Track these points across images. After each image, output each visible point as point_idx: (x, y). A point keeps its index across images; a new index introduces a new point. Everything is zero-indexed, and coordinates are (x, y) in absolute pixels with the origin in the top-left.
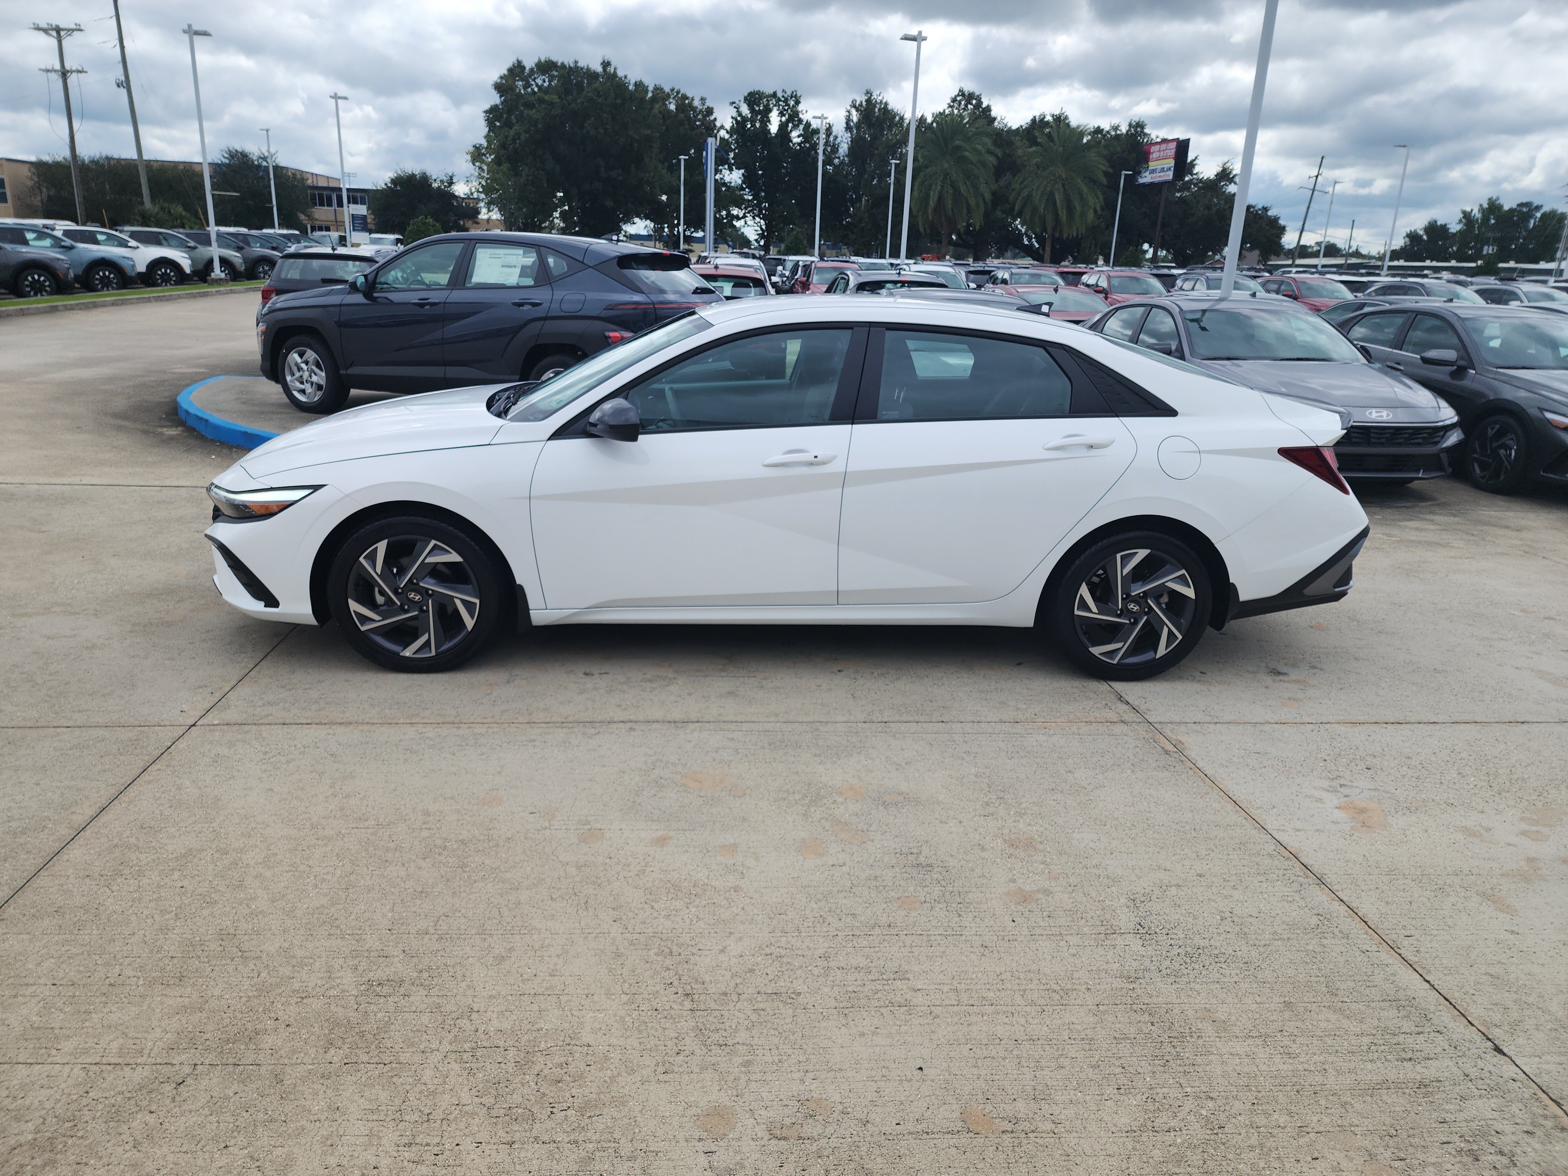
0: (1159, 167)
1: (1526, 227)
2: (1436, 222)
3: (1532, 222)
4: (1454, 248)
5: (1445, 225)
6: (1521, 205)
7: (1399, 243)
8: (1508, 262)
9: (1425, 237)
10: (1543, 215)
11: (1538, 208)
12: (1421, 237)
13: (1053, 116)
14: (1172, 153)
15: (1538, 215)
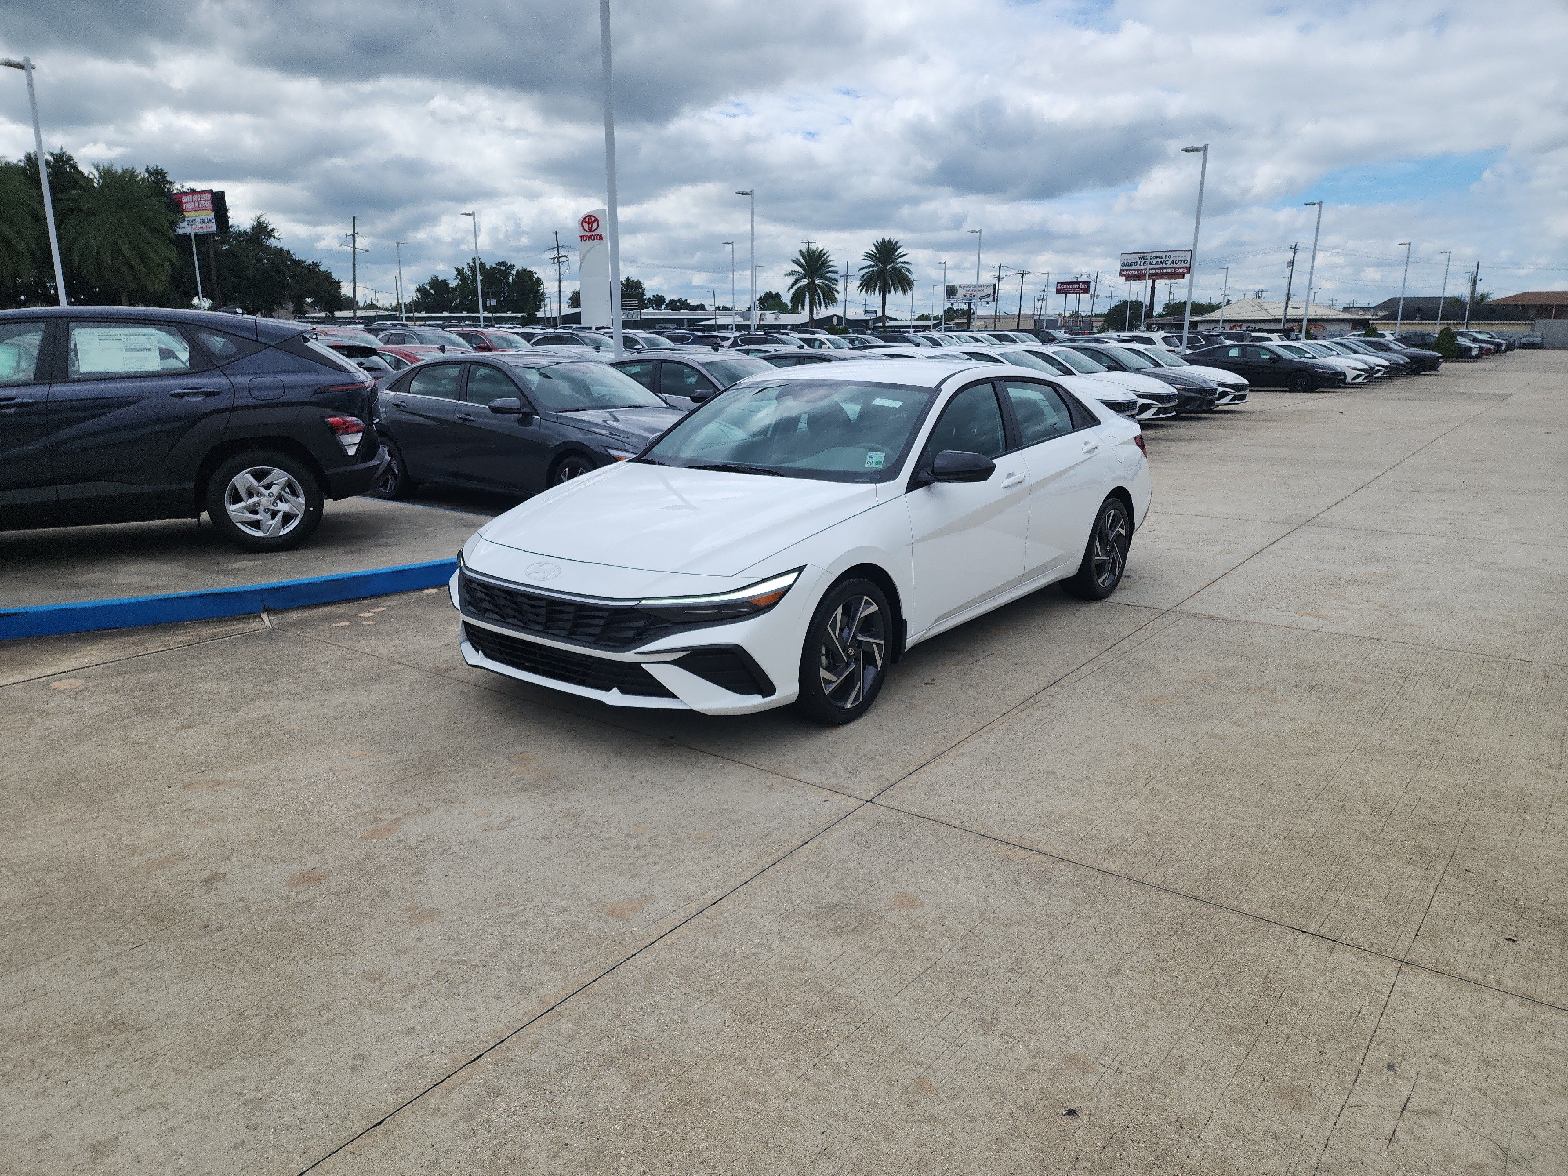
0: (198, 218)
1: (508, 283)
2: (437, 277)
3: (511, 278)
4: (458, 301)
5: (445, 280)
6: (499, 264)
7: (410, 295)
8: (506, 312)
9: (432, 291)
10: (518, 271)
11: (512, 267)
12: (429, 291)
13: (52, 155)
14: (209, 204)
15: (514, 272)
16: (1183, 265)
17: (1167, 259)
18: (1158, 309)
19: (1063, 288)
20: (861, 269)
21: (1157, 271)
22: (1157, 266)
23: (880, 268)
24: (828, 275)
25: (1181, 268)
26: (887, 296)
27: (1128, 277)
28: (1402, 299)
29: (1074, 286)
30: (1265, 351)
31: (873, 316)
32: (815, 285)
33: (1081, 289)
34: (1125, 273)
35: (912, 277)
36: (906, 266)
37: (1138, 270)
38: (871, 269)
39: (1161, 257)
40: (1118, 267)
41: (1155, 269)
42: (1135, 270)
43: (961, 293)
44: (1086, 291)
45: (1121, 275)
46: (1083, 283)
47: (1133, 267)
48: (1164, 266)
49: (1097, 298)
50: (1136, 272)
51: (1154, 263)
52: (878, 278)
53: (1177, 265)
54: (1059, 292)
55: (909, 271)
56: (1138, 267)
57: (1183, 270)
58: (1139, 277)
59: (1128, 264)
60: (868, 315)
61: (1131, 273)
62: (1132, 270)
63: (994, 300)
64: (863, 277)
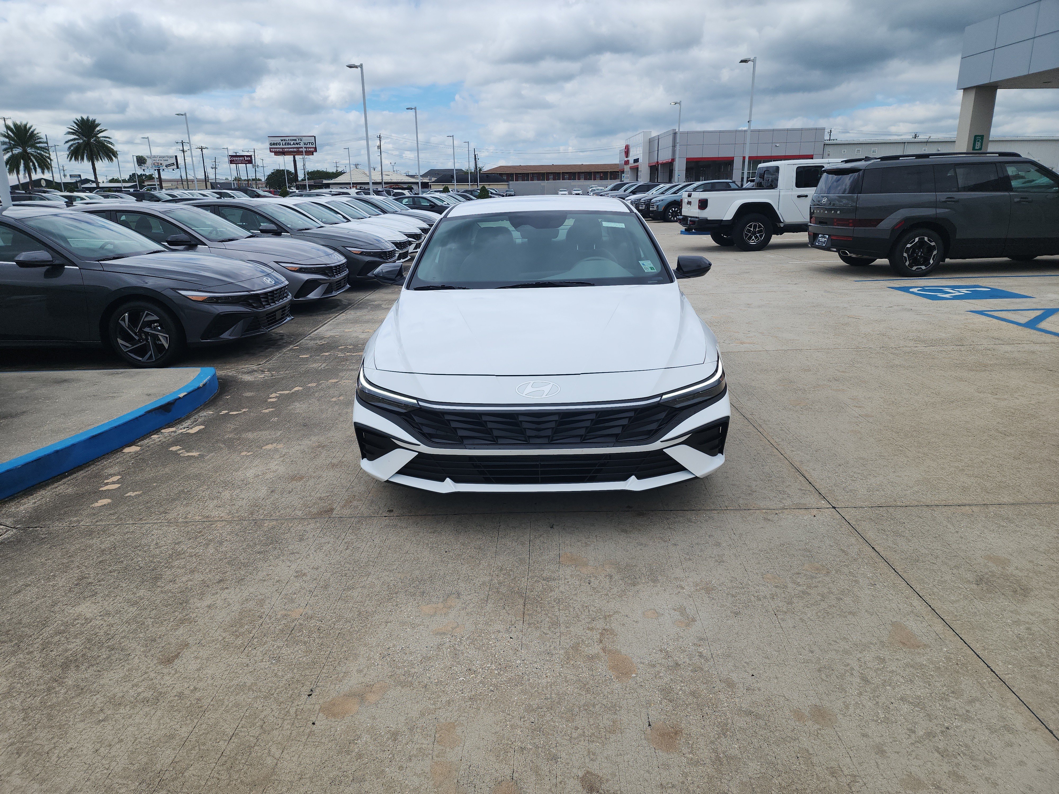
16: (311, 146)
17: (300, 141)
18: (301, 176)
19: (235, 159)
20: (67, 142)
21: (295, 150)
22: (294, 146)
23: (84, 141)
24: (38, 145)
25: (311, 148)
26: (96, 163)
27: (277, 153)
28: (455, 170)
29: (241, 158)
30: (426, 201)
31: (79, 179)
32: (28, 153)
33: (246, 161)
34: (273, 150)
35: (115, 148)
36: (107, 139)
37: (282, 148)
38: (77, 141)
39: (296, 140)
40: (268, 146)
41: (294, 148)
42: (280, 148)
43: (149, 162)
44: (250, 162)
45: (271, 151)
46: (247, 156)
47: (278, 146)
48: (299, 146)
49: (258, 168)
50: (281, 150)
51: (292, 144)
52: (84, 149)
53: (307, 146)
54: (231, 162)
55: (111, 143)
56: (281, 146)
57: (311, 149)
58: (283, 153)
59: (274, 144)
60: (73, 179)
61: (277, 150)
62: (278, 148)
63: (178, 168)
64: (69, 148)
